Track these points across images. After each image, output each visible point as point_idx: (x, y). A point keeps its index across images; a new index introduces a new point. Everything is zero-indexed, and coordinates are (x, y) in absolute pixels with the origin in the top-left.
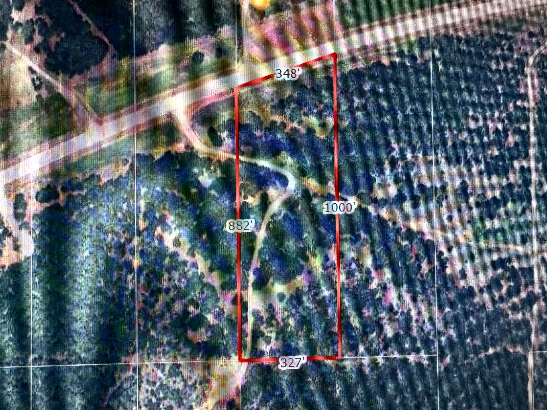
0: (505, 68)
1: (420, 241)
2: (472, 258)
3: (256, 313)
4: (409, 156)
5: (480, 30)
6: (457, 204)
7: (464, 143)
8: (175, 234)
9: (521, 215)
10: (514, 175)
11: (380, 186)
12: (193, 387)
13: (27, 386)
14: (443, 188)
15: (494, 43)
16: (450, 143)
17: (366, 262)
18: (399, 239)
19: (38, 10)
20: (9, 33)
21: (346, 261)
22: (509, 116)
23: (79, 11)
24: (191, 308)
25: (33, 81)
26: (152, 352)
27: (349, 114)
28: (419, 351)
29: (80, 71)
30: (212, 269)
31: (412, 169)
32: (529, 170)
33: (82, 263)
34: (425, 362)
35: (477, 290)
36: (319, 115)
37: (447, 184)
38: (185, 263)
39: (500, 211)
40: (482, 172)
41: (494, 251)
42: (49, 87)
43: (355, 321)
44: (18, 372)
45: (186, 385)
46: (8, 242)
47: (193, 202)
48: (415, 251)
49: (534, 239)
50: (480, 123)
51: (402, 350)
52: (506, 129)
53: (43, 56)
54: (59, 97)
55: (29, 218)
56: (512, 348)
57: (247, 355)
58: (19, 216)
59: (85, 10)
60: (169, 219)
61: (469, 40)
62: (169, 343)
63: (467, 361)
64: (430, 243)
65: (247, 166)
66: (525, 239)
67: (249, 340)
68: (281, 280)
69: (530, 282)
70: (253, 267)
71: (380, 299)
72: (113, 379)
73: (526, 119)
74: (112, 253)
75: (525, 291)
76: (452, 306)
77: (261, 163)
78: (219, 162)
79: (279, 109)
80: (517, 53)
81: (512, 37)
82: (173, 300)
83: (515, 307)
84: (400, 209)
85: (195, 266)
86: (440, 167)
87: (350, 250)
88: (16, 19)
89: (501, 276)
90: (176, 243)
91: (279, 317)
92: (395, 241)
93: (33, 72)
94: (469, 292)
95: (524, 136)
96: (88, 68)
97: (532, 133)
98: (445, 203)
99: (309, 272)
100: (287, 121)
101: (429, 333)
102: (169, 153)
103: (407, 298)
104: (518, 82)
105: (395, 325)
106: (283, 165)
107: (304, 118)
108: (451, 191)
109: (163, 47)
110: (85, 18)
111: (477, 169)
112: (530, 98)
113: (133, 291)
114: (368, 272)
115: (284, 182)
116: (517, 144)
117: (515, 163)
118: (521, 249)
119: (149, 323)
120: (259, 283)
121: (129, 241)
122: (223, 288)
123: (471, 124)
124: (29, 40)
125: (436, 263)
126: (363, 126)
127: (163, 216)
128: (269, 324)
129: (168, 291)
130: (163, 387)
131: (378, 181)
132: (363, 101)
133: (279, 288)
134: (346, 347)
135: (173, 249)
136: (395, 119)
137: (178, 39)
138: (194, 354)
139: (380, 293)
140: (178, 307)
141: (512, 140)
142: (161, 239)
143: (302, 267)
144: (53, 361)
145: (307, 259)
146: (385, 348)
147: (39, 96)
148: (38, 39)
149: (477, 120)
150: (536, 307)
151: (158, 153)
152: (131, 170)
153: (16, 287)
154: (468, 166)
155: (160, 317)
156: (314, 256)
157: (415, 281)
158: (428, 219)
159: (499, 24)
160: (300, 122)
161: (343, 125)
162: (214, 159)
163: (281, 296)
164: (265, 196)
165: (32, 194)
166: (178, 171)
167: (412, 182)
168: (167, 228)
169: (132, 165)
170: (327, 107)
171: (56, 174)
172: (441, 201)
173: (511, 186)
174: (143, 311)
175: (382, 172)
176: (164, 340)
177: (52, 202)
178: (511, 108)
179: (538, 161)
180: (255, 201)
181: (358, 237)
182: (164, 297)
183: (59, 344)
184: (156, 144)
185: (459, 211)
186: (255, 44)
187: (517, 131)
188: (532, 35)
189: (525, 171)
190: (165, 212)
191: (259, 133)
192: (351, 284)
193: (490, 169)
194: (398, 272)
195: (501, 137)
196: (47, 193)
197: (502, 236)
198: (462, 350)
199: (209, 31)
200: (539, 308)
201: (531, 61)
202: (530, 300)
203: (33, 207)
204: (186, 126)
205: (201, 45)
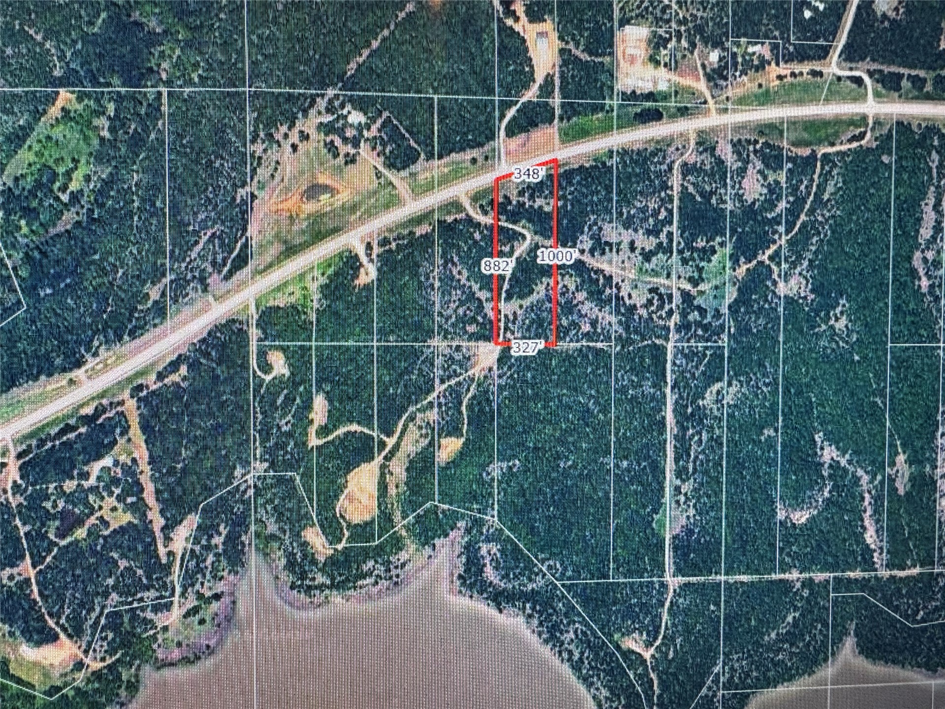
0: (660, 170)
1: (604, 276)
2: (636, 287)
3: (506, 316)
4: (599, 224)
5: (645, 146)
6: (629, 253)
7: (634, 216)
8: (459, 268)
9: (667, 261)
10: (663, 237)
11: (581, 242)
12: (469, 359)
13: (373, 355)
14: (619, 244)
15: (654, 154)
16: (625, 216)
17: (572, 288)
18: (592, 274)
19: (379, 130)
20: (362, 144)
21: (560, 286)
22: (662, 200)
23: (403, 131)
24: (468, 312)
25: (376, 174)
26: (445, 337)
27: (564, 197)
28: (602, 341)
29: (404, 168)
30: (480, 289)
31: (600, 232)
32: (672, 233)
33: (405, 284)
34: (605, 348)
35: (638, 305)
36: (546, 198)
37: (622, 241)
38: (464, 285)
39: (654, 259)
40: (644, 234)
41: (650, 282)
42: (386, 178)
43: (565, 322)
44: (368, 346)
45: (464, 357)
46: (362, 270)
47: (469, 249)
48: (601, 281)
49: (674, 276)
50: (644, 204)
51: (593, 341)
52: (659, 208)
53: (382, 159)
54: (391, 183)
55: (374, 256)
56: (657, 342)
57: (501, 339)
58: (369, 255)
59: (407, 131)
60: (456, 259)
61: (639, 153)
62: (455, 333)
63: (631, 348)
64: (611, 277)
65: (502, 229)
66: (668, 276)
67: (502, 331)
68: (522, 297)
69: (670, 302)
70: (504, 289)
71: (579, 311)
72: (423, 353)
73: (671, 201)
74: (422, 279)
75: (667, 307)
76: (623, 315)
77: (510, 226)
78: (486, 225)
79: (521, 193)
80: (668, 161)
81: (665, 151)
82: (458, 307)
83: (660, 317)
84: (593, 256)
85: (470, 287)
86: (619, 231)
87: (562, 280)
88: (366, 136)
89: (653, 298)
90: (460, 273)
91: (519, 319)
92: (590, 276)
93: (376, 168)
94: (634, 307)
95: (670, 212)
96: (409, 166)
97: (675, 210)
98: (620, 253)
99: (538, 293)
100: (526, 200)
101: (608, 331)
102: (456, 220)
103: (596, 309)
104: (668, 178)
105: (588, 325)
106: (523, 227)
107: (537, 200)
108: (625, 246)
109: (453, 155)
110: (407, 135)
111: (641, 232)
112: (675, 188)
113: (434, 302)
114: (573, 293)
115: (524, 237)
116: (666, 217)
117: (664, 229)
118: (666, 282)
119: (443, 321)
120: (509, 297)
121: (433, 271)
122: (487, 300)
123: (638, 205)
124: (374, 148)
125: (614, 289)
126: (572, 205)
127: (452, 257)
128: (514, 323)
129: (454, 301)
130: (451, 358)
131: (580, 238)
132: (572, 189)
133: (519, 301)
134: (559, 338)
135: (457, 277)
136: (592, 201)
137: (462, 149)
138: (469, 340)
139: (580, 307)
140: (461, 311)
141: (663, 214)
142: (451, 272)
143: (533, 290)
144: (387, 341)
145: (536, 285)
146: (582, 339)
147: (379, 183)
148: (379, 148)
149: (641, 202)
150: (674, 317)
151: (450, 219)
152: (433, 230)
153: (366, 297)
154: (636, 230)
155: (451, 317)
156: (541, 282)
157: (602, 300)
158: (610, 262)
159: (658, 142)
160: (534, 201)
161: (560, 203)
162: (483, 223)
163: (521, 307)
164: (512, 247)
165: (376, 242)
166: (462, 230)
167: (600, 239)
168: (454, 264)
169: (434, 226)
170: (551, 193)
171: (390, 230)
172: (618, 252)
173: (661, 243)
174: (440, 314)
175: (582, 233)
176: (451, 330)
177: (387, 248)
178: (663, 194)
179: (679, 228)
180: (507, 249)
181: (568, 272)
182: (452, 305)
183: (392, 331)
184: (449, 213)
185: (629, 258)
186: (508, 153)
187: (666, 209)
188: (677, 149)
189: (670, 235)
190: (454, 255)
191: (509, 208)
192: (563, 301)
193: (649, 232)
194: (591, 294)
195: (656, 213)
196: (384, 242)
197: (655, 273)
198: (628, 342)
199: (481, 145)
200: (676, 318)
201: (676, 166)
202: (670, 313)
203: (376, 250)
204: (466, 203)
205: (475, 153)
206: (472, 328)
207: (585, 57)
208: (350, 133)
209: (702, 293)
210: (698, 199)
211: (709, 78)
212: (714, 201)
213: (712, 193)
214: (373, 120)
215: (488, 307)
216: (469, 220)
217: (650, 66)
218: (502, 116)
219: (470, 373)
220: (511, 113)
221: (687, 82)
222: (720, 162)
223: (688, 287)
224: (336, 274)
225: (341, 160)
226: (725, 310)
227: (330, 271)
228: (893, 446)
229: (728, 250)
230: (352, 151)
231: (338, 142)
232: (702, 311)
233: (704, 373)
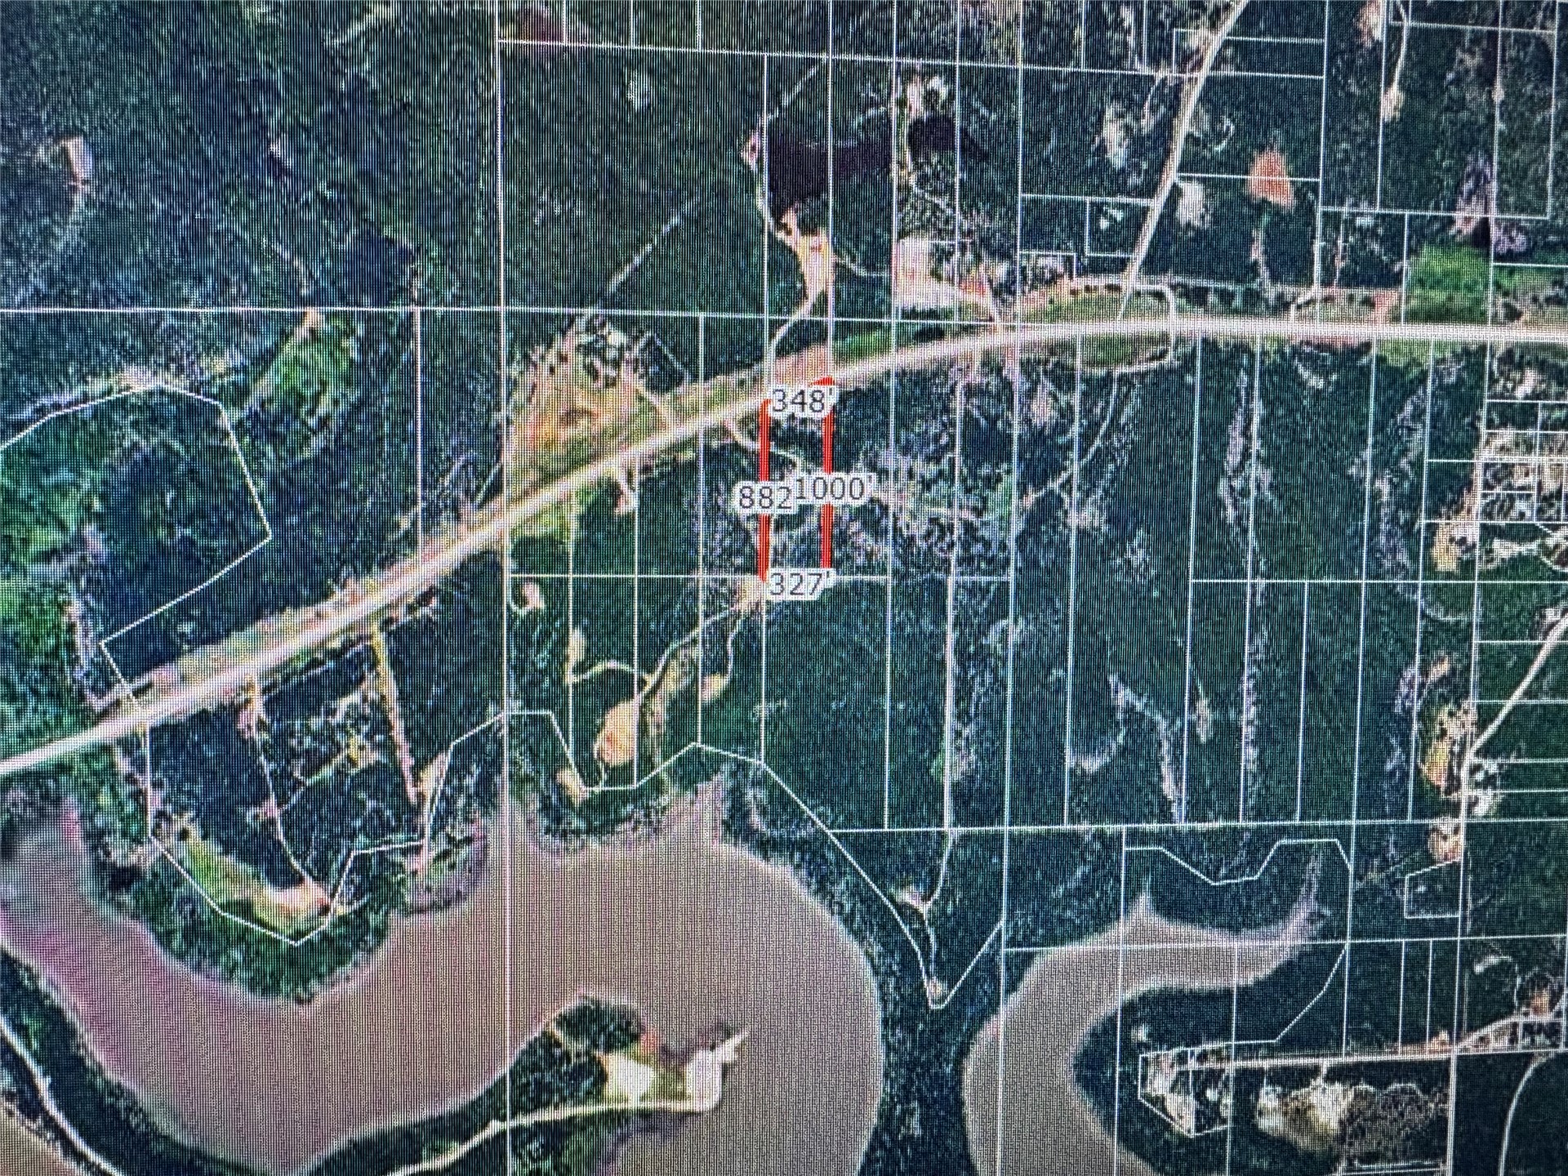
0: (942, 392)
1: (881, 506)
2: (915, 517)
3: (775, 548)
4: (875, 449)
5: (925, 367)
6: (906, 481)
7: (913, 442)
9: (948, 490)
10: (945, 464)
11: (856, 469)
12: (735, 593)
13: (634, 588)
14: (896, 471)
15: (935, 375)
16: (903, 442)
17: (846, 517)
19: (641, 351)
20: (623, 366)
21: (832, 516)
22: (943, 424)
23: (667, 352)
24: (734, 543)
25: (638, 397)
26: (710, 570)
28: (877, 575)
29: (667, 390)
31: (876, 458)
32: (954, 460)
33: (667, 513)
34: (881, 582)
35: (917, 537)
37: (900, 468)
39: (934, 488)
40: (923, 461)
41: (929, 513)
42: (648, 402)
43: (837, 554)
44: (628, 579)
45: (730, 591)
46: (623, 499)
47: (736, 476)
48: (878, 511)
49: (956, 506)
51: (867, 574)
52: (941, 433)
53: (644, 381)
54: (654, 407)
55: (635, 484)
56: (937, 575)
58: (630, 483)
59: (670, 352)
60: (721, 487)
61: (919, 373)
62: (721, 565)
63: (909, 582)
64: (888, 506)
65: (771, 455)
66: (950, 505)
67: (770, 563)
68: (792, 527)
69: (952, 533)
70: (773, 519)
71: (854, 542)
72: (686, 586)
73: (953, 425)
74: (686, 508)
75: (948, 539)
76: (900, 546)
77: (780, 452)
78: (754, 451)
80: (950, 382)
81: (947, 371)
82: (723, 538)
83: (941, 549)
86: (896, 458)
88: (627, 357)
89: (933, 529)
91: (789, 550)
93: (638, 392)
94: (912, 538)
95: (952, 437)
96: (672, 389)
97: (958, 435)
98: (898, 480)
99: (809, 523)
100: (797, 425)
101: (884, 564)
102: (722, 445)
103: (871, 542)
104: (950, 401)
105: (863, 557)
106: (794, 454)
109: (720, 377)
110: (670, 356)
111: (920, 459)
112: (958, 412)
113: (698, 533)
114: (847, 523)
115: (794, 464)
116: (947, 443)
117: (945, 455)
118: (948, 512)
119: (708, 553)
120: (778, 528)
121: (697, 500)
122: (754, 531)
123: (918, 429)
124: (635, 370)
125: (891, 519)
126: (846, 429)
127: (717, 485)
128: (783, 555)
129: (720, 532)
130: (716, 591)
131: (855, 464)
132: (847, 412)
133: (789, 532)
136: (868, 425)
137: (729, 371)
138: (736, 572)
139: (853, 538)
140: (727, 542)
141: (944, 440)
142: (716, 500)
143: (805, 520)
144: (649, 574)
145: (808, 514)
146: (856, 572)
147: (641, 407)
148: (641, 370)
149: (921, 427)
150: (955, 550)
151: (716, 444)
152: (699, 456)
153: (627, 526)
154: (915, 457)
155: (716, 548)
157: (877, 531)
158: (887, 490)
159: (939, 362)
160: (806, 426)
162: (751, 449)
163: (790, 538)
164: (782, 474)
165: (637, 469)
167: (876, 465)
168: (719, 492)
169: (699, 452)
171: (653, 457)
172: (895, 479)
173: (942, 470)
174: (705, 546)
175: (857, 459)
176: (717, 562)
177: (649, 475)
178: (944, 418)
179: (961, 454)
182: (718, 536)
183: (654, 563)
184: (715, 438)
185: (907, 486)
186: (777, 374)
187: (948, 434)
188: (960, 370)
189: (952, 462)
190: (720, 483)
191: (778, 433)
192: (835, 531)
193: (928, 459)
194: (864, 524)
195: (937, 438)
196: (646, 469)
197: (934, 503)
198: (906, 575)
199: (750, 366)
200: (957, 550)
201: (959, 389)
202: (951, 545)
203: (636, 479)
204: (733, 428)
205: (744, 375)
206: (739, 561)
207: (863, 273)
208: (611, 354)
209: (984, 524)
210: (983, 422)
211: (997, 293)
212: (1000, 424)
213: (997, 417)
214: (636, 339)
215: (756, 539)
216: (736, 446)
217: (934, 281)
218: (772, 336)
219: (737, 607)
220: (781, 332)
221: (972, 298)
222: (1007, 385)
223: (972, 518)
224: (595, 503)
225: (601, 383)
226: (1012, 545)
227: (590, 499)
228: (1194, 688)
229: (1015, 477)
230: (612, 373)
231: (598, 363)
232: (987, 544)
233: (987, 611)
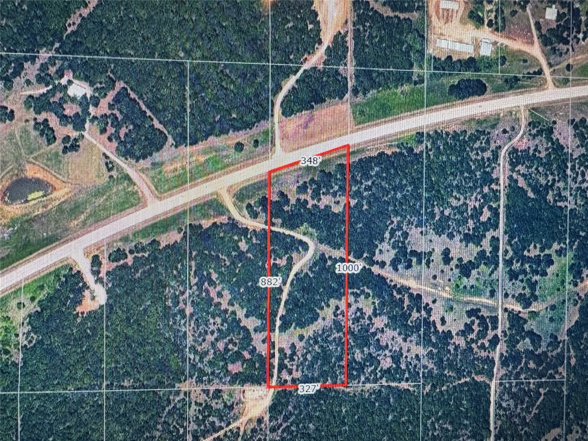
0: (483, 158)
1: (411, 295)
2: (451, 309)
3: (281, 350)
4: (404, 228)
5: (464, 128)
6: (442, 266)
7: (448, 218)
8: (219, 288)
9: (490, 275)
10: (486, 244)
11: (381, 251)
12: (231, 408)
13: (101, 406)
14: (430, 253)
15: (475, 138)
16: (437, 218)
17: (369, 311)
18: (395, 293)
19: (111, 106)
20: (87, 125)
21: (352, 310)
22: (484, 196)
23: (144, 108)
24: (230, 346)
25: (107, 164)
26: (200, 381)
27: (358, 194)
28: (407, 380)
29: (144, 157)
30: (247, 316)
31: (406, 238)
32: (498, 239)
33: (145, 310)
34: (411, 389)
35: (454, 333)
36: (334, 194)
37: (433, 250)
38: (226, 311)
39: (474, 272)
40: (461, 241)
41: (468, 303)
42: (120, 169)
43: (358, 356)
44: (95, 395)
45: (225, 406)
46: (87, 293)
47: (233, 263)
48: (407, 302)
49: (500, 295)
50: (461, 202)
51: (394, 380)
52: (482, 207)
53: (115, 144)
54: (127, 178)
55: (103, 274)
56: (479, 379)
57: (274, 382)
58: (96, 273)
59: (148, 107)
60: (214, 276)
61: (456, 135)
62: (213, 373)
63: (444, 388)
64: (419, 296)
65: (276, 235)
66: (493, 294)
67: (276, 371)
68: (302, 325)
69: (495, 328)
70: (279, 315)
71: (378, 340)
72: (169, 402)
73: (497, 199)
74: (169, 303)
75: (491, 334)
76: (434, 345)
77: (287, 232)
78: (254, 230)
79: (303, 189)
80: (493, 146)
81: (489, 133)
82: (217, 340)
83: (483, 347)
84: (396, 270)
85: (234, 313)
86: (429, 237)
87: (356, 301)
88: (93, 114)
89: (473, 322)
90: (220, 295)
91: (299, 354)
92: (392, 295)
93: (107, 157)
94: (448, 335)
95: (495, 212)
96: (151, 155)
97: (501, 210)
98: (431, 265)
99: (324, 319)
100: (309, 199)
101: (415, 366)
102: (214, 224)
103: (400, 339)
104: (493, 168)
105: (389, 360)
106: (304, 234)
107: (322, 196)
108: (437, 256)
109: (211, 138)
110: (149, 113)
111: (457, 238)
112: (501, 182)
113: (185, 332)
114: (370, 318)
115: (306, 247)
116: (489, 219)
117: (487, 234)
118: (490, 302)
119: (197, 358)
120: (284, 327)
121: (183, 293)
122: (255, 330)
123: (454, 203)
124: (103, 131)
125: (423, 313)
126: (369, 203)
127: (209, 274)
128: (292, 359)
129: (212, 333)
130: (208, 407)
131: (380, 247)
132: (369, 183)
133: (299, 331)
134: (350, 377)
135: (216, 300)
136: (394, 198)
137: (223, 132)
138: (232, 382)
139: (378, 336)
140: (221, 345)
141: (486, 215)
142: (207, 291)
143: (318, 315)
144: (122, 387)
145: (322, 308)
146: (381, 378)
147: (111, 177)
148: (111, 130)
149: (459, 199)
150: (498, 347)
151: (206, 224)
152: (185, 237)
153: (93, 329)
154: (451, 236)
155: (207, 353)
156: (328, 306)
157: (406, 326)
158: (418, 277)
159: (479, 122)
160: (319, 200)
161: (353, 202)
162: (251, 229)
163: (301, 338)
164: (290, 259)
165: (106, 255)
166: (222, 238)
167: (406, 248)
168: (212, 283)
169: (185, 233)
170: (342, 188)
171: (125, 239)
172: (428, 263)
173: (483, 252)
174: (193, 349)
175: (382, 240)
176: (209, 370)
177: (122, 262)
178: (486, 190)
179: (505, 233)
180: (282, 262)
181: (363, 292)
182: (210, 338)
183: (127, 374)
184: (205, 216)
185: (442, 271)
186: (284, 137)
187: (490, 208)
188: (505, 131)
189: (495, 240)
190: (211, 271)
191: (286, 208)
192: (356, 329)
193: (467, 239)
194: (393, 319)
195: (477, 212)
196: (118, 255)
197: (475, 291)
198: (441, 379)
199: (248, 126)
200: (501, 348)
201: (503, 153)
202: (495, 341)
203: (106, 266)
204: (228, 202)
205: (242, 136)
206: (235, 368)
207: (387, 12)
208: (70, 110)
209: (534, 314)
210: (531, 195)
211: (545, 41)
212: (550, 197)
213: (548, 187)
214: (103, 92)
215: (257, 339)
216: (233, 225)
217: (470, 26)
218: (278, 88)
219: (233, 426)
220: (290, 83)
221: (516, 45)
222: (558, 148)
223: (517, 308)
224: (50, 299)
225: (58, 146)
226: (563, 337)
227: (42, 296)
229: (568, 259)
230: (74, 134)
231: (54, 121)
232: (535, 338)
233: (537, 417)
